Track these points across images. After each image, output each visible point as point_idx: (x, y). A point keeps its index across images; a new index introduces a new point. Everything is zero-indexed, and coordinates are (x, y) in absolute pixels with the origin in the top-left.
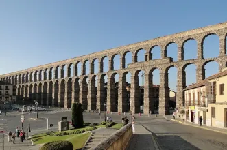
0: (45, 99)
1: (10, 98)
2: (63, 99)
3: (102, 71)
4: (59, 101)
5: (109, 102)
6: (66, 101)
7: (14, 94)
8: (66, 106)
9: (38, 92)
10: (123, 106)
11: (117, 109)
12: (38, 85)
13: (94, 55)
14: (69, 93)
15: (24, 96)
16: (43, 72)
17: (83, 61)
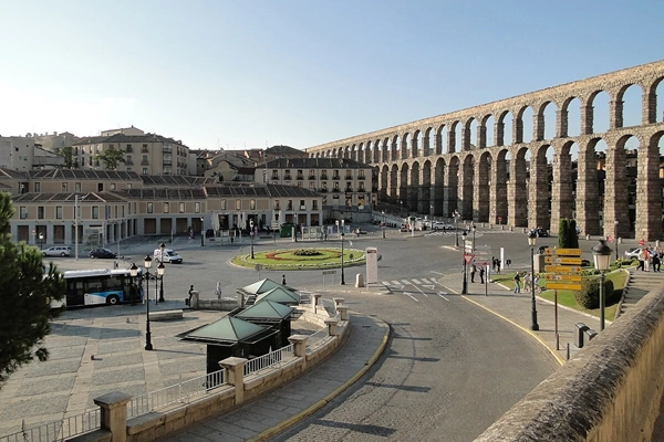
0: (439, 202)
1: (366, 198)
2: (485, 201)
3: (589, 130)
4: (476, 206)
5: (609, 213)
6: (493, 205)
7: (375, 189)
8: (492, 220)
9: (421, 183)
10: (650, 224)
11: (632, 229)
12: (422, 165)
13: (569, 88)
14: (502, 186)
15: (389, 193)
16: (433, 133)
17: (540, 103)
